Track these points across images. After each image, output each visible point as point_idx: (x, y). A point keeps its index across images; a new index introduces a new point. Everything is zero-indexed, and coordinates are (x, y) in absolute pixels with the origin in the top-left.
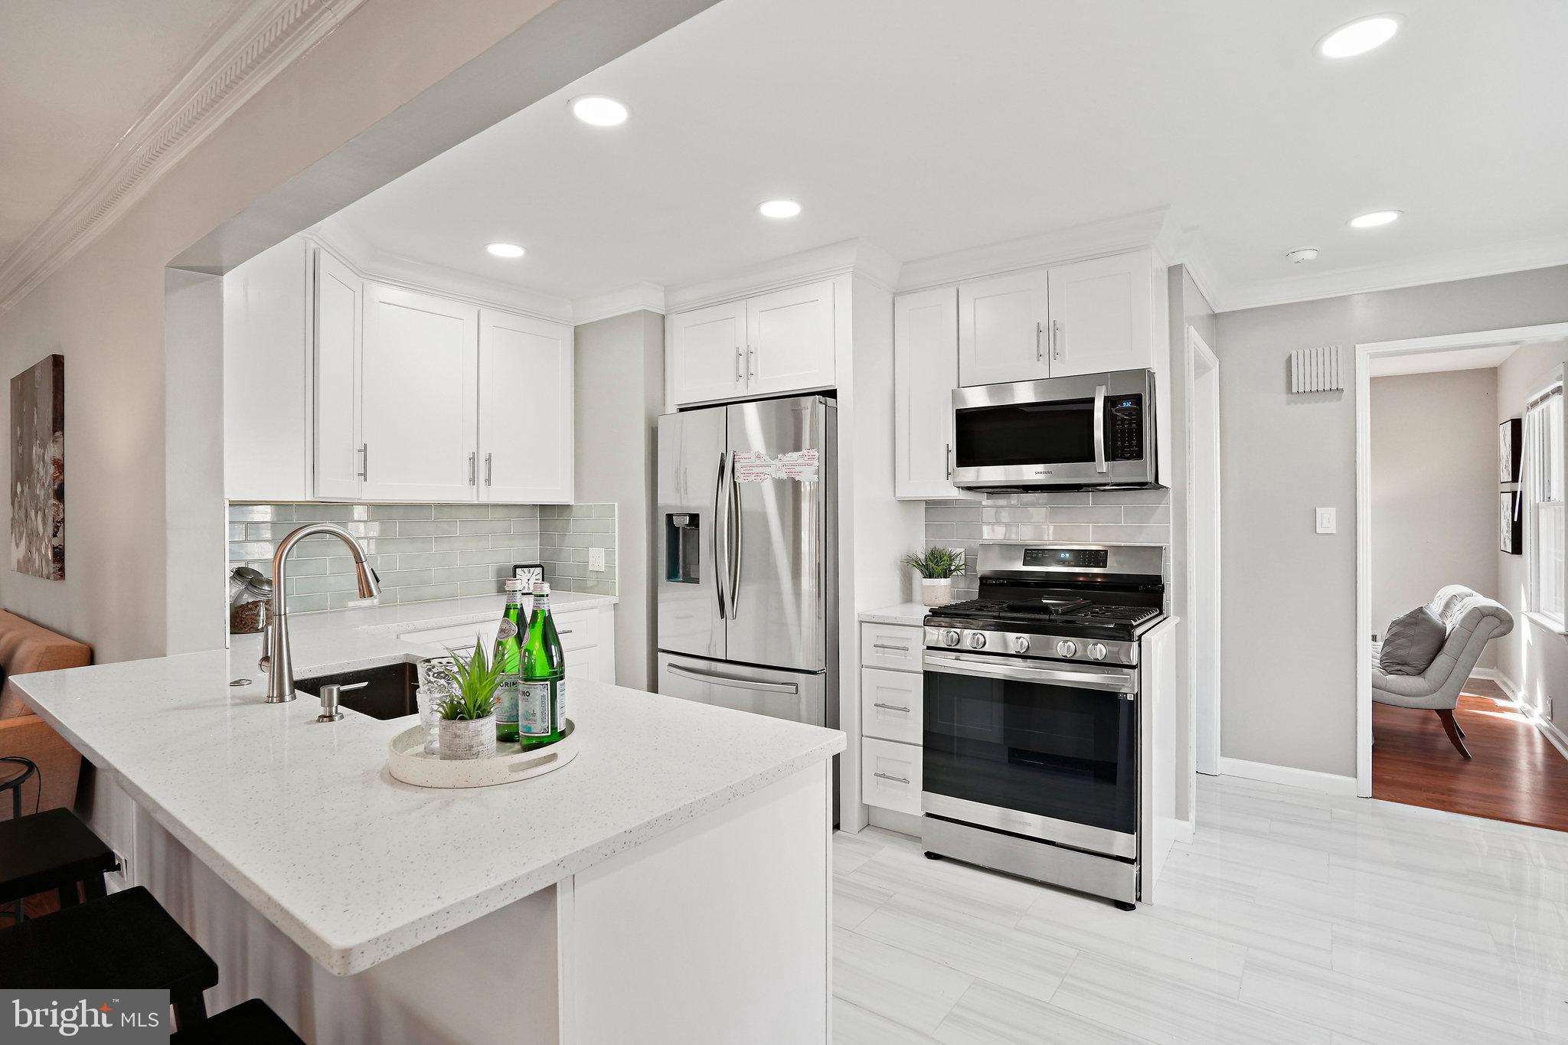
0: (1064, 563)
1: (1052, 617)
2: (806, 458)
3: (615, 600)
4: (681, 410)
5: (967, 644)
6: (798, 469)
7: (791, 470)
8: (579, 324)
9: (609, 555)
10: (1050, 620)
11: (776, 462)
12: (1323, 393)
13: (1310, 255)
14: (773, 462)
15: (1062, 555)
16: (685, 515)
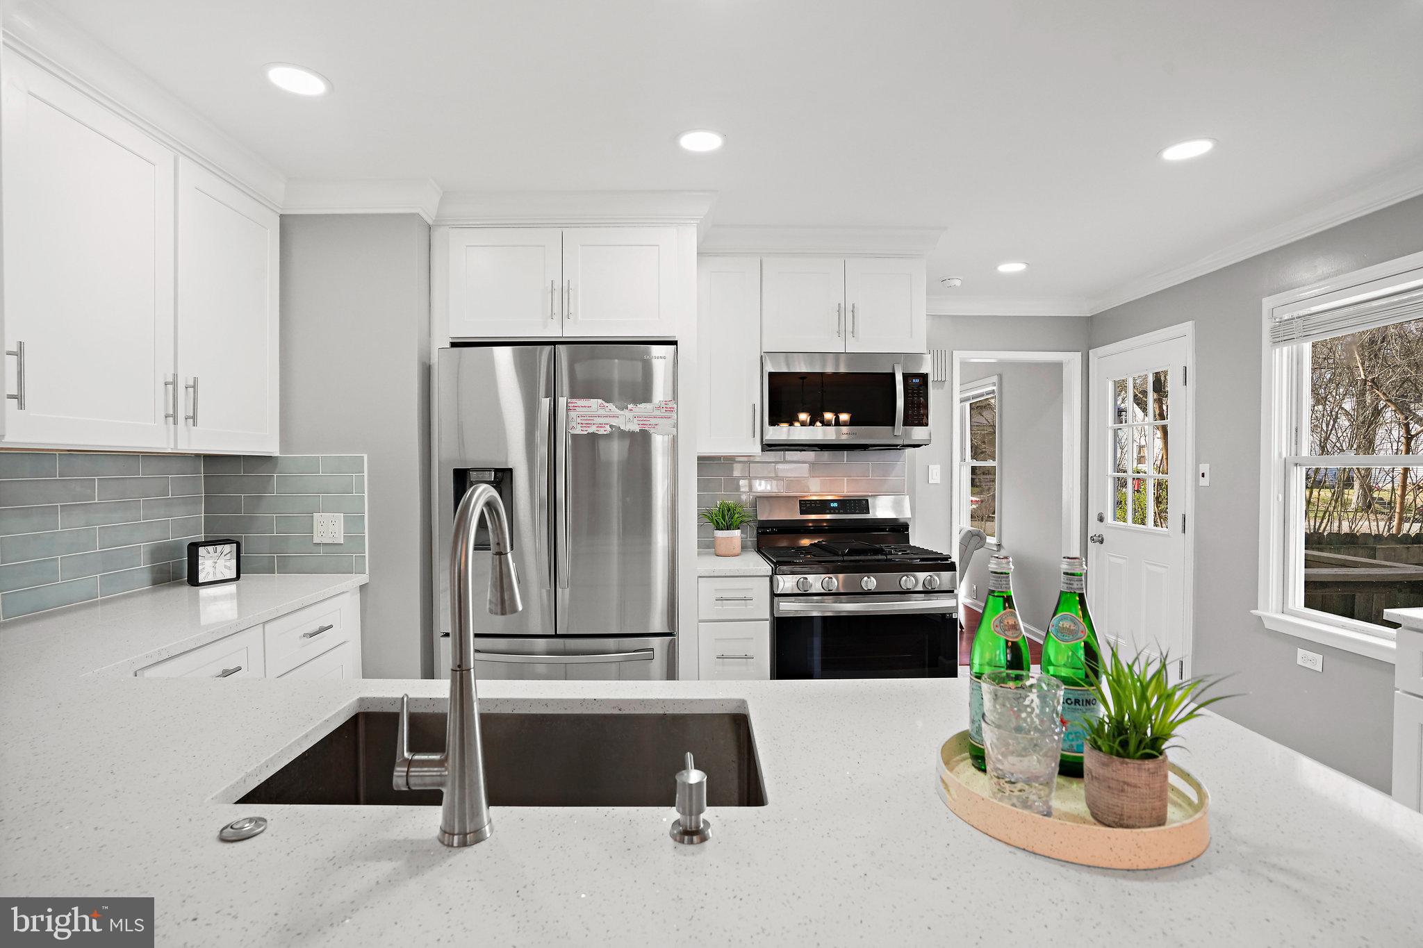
0: (832, 511)
1: (888, 557)
2: (663, 410)
3: (363, 579)
4: (454, 345)
5: (817, 588)
6: (653, 421)
7: (645, 423)
8: (285, 213)
9: (353, 521)
10: (886, 560)
11: (626, 412)
12: (941, 383)
13: (958, 283)
14: (622, 412)
15: (832, 505)
16: (489, 470)
